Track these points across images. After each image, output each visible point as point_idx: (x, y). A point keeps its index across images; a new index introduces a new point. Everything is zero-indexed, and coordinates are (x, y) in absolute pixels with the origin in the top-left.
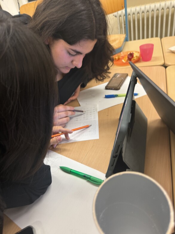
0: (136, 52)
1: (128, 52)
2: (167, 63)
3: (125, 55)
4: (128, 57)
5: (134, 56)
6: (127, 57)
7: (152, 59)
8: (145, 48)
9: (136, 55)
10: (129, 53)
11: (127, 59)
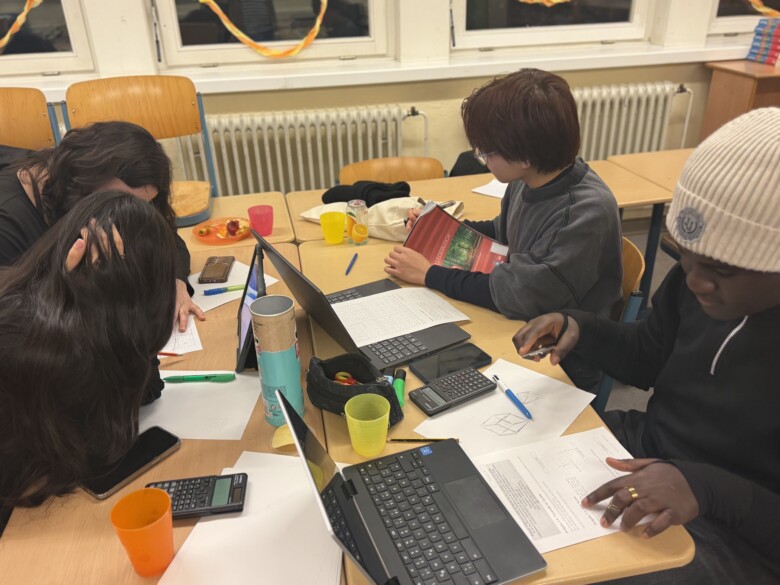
0: (243, 219)
1: (227, 219)
2: (300, 238)
3: (221, 226)
4: (228, 229)
5: (241, 226)
6: (225, 228)
7: (274, 232)
8: (258, 212)
9: (244, 224)
10: (228, 222)
11: (225, 232)
